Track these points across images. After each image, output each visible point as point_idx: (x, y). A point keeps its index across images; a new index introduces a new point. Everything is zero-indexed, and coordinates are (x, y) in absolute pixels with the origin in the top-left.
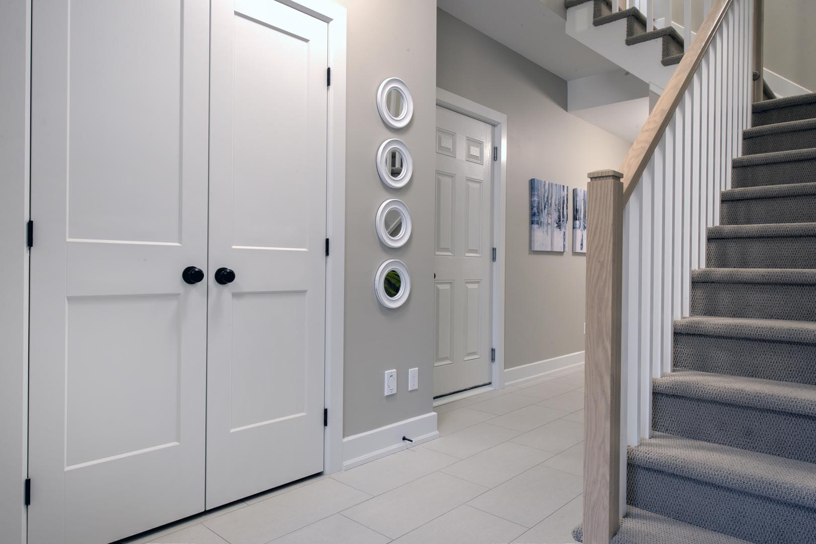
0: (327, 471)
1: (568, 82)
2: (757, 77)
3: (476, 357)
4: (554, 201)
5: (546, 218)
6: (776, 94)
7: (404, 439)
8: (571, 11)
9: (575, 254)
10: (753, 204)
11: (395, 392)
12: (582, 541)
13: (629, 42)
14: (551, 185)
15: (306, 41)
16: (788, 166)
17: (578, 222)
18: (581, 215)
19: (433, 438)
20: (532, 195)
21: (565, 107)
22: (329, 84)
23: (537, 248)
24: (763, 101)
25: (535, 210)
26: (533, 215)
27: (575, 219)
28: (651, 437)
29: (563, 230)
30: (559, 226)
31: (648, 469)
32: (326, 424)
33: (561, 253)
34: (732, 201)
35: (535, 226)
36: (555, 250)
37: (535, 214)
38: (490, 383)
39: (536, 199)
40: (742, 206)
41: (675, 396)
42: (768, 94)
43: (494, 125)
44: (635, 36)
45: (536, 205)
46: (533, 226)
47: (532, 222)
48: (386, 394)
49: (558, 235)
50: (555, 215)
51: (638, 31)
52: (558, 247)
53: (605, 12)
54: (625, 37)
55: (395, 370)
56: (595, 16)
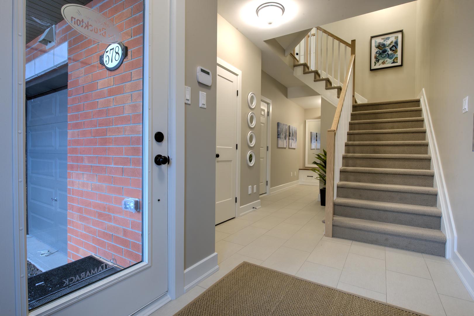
0: (236, 217)
1: (288, 88)
2: (353, 96)
3: (262, 184)
4: (284, 130)
5: (282, 136)
6: (358, 102)
7: (253, 208)
8: (295, 68)
9: (289, 148)
10: (356, 136)
11: (251, 193)
12: (325, 223)
13: (315, 81)
14: (283, 124)
15: (232, 82)
16: (364, 125)
17: (290, 137)
18: (291, 135)
19: (261, 208)
20: (278, 128)
21: (287, 96)
22: (237, 95)
23: (280, 146)
24: (355, 104)
25: (279, 133)
26: (278, 135)
27: (289, 136)
28: (337, 198)
29: (286, 140)
30: (285, 139)
31: (338, 205)
32: (236, 202)
33: (285, 148)
34: (350, 134)
35: (279, 139)
36: (284, 147)
37: (279, 135)
38: (266, 193)
39: (279, 129)
40: (352, 136)
41: (342, 187)
42: (356, 102)
43: (268, 104)
44: (316, 79)
45: (279, 131)
46: (278, 139)
47: (278, 137)
48: (249, 193)
49: (285, 141)
50: (284, 135)
51: (318, 78)
52: (285, 147)
53: (307, 70)
54: (314, 79)
55: (251, 186)
56: (304, 71)
